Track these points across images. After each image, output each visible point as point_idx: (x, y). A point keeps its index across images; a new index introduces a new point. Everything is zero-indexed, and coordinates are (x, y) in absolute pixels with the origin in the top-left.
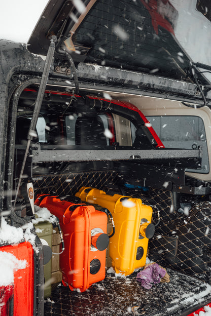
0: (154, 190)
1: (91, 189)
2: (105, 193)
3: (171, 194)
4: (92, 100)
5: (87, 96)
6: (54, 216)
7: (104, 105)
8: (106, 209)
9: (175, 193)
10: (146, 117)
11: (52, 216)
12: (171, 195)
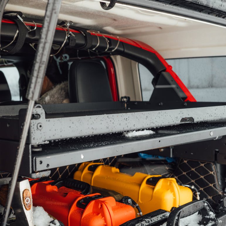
0: (185, 162)
1: (98, 166)
2: (118, 170)
3: (213, 167)
4: (95, 37)
5: (88, 31)
6: (56, 221)
7: (110, 44)
8: (128, 198)
9: (218, 166)
10: (167, 61)
11: (52, 222)
12: (213, 169)
